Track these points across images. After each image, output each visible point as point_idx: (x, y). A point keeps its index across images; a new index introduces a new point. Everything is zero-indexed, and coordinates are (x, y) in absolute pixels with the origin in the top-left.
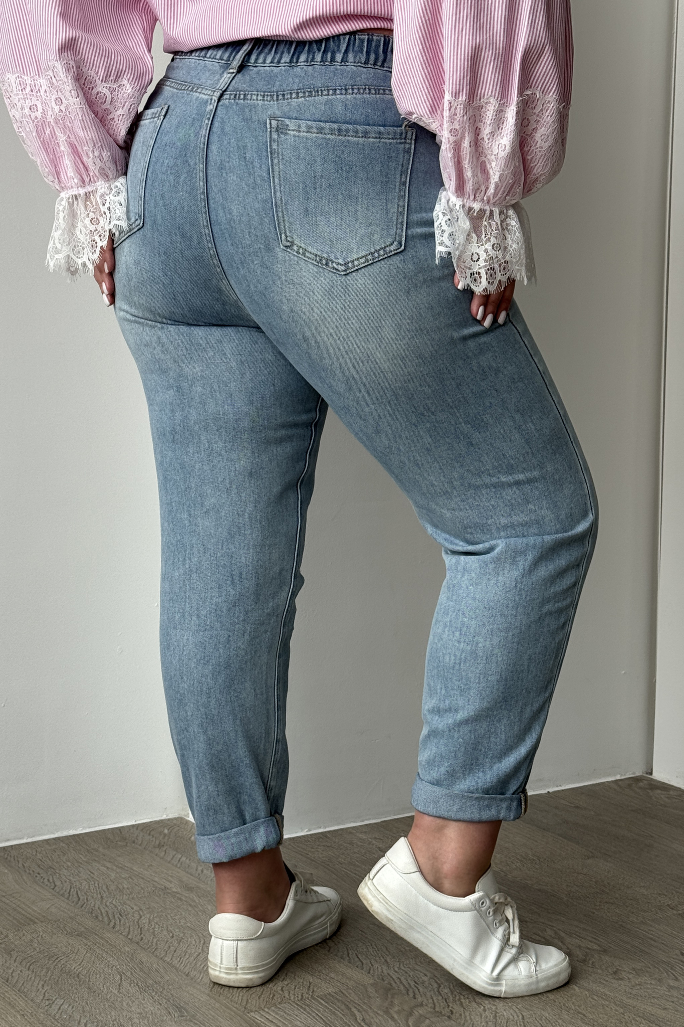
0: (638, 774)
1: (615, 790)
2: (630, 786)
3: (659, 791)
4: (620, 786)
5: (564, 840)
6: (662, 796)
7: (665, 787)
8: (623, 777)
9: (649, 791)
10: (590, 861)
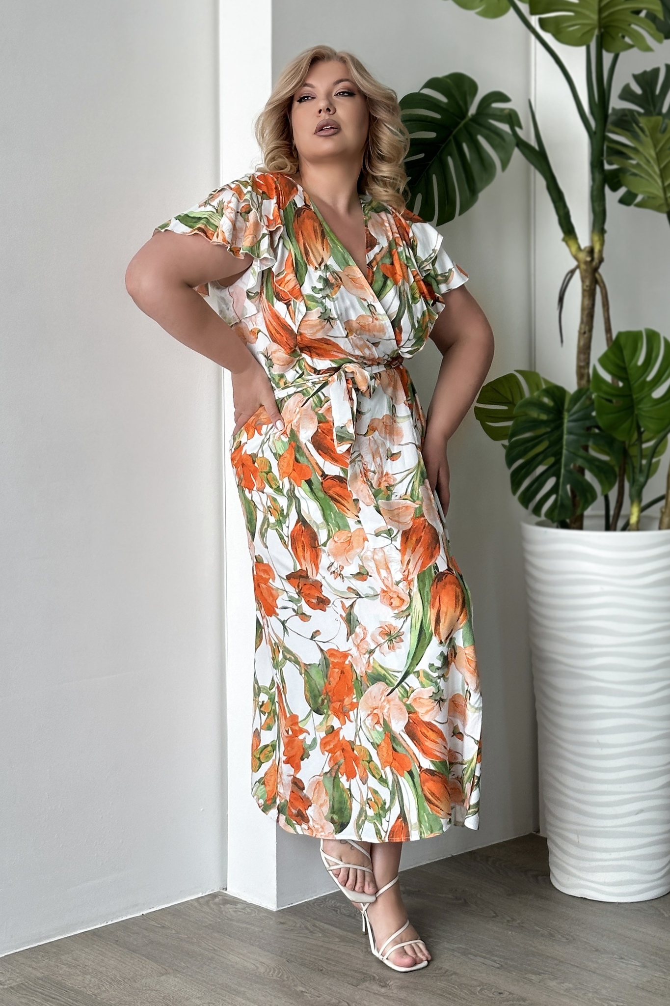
0: (216, 891)
1: (195, 907)
2: (207, 902)
3: (228, 906)
4: (200, 904)
5: (147, 960)
6: (230, 910)
7: (234, 901)
8: (203, 895)
9: (222, 906)
10: (162, 978)
